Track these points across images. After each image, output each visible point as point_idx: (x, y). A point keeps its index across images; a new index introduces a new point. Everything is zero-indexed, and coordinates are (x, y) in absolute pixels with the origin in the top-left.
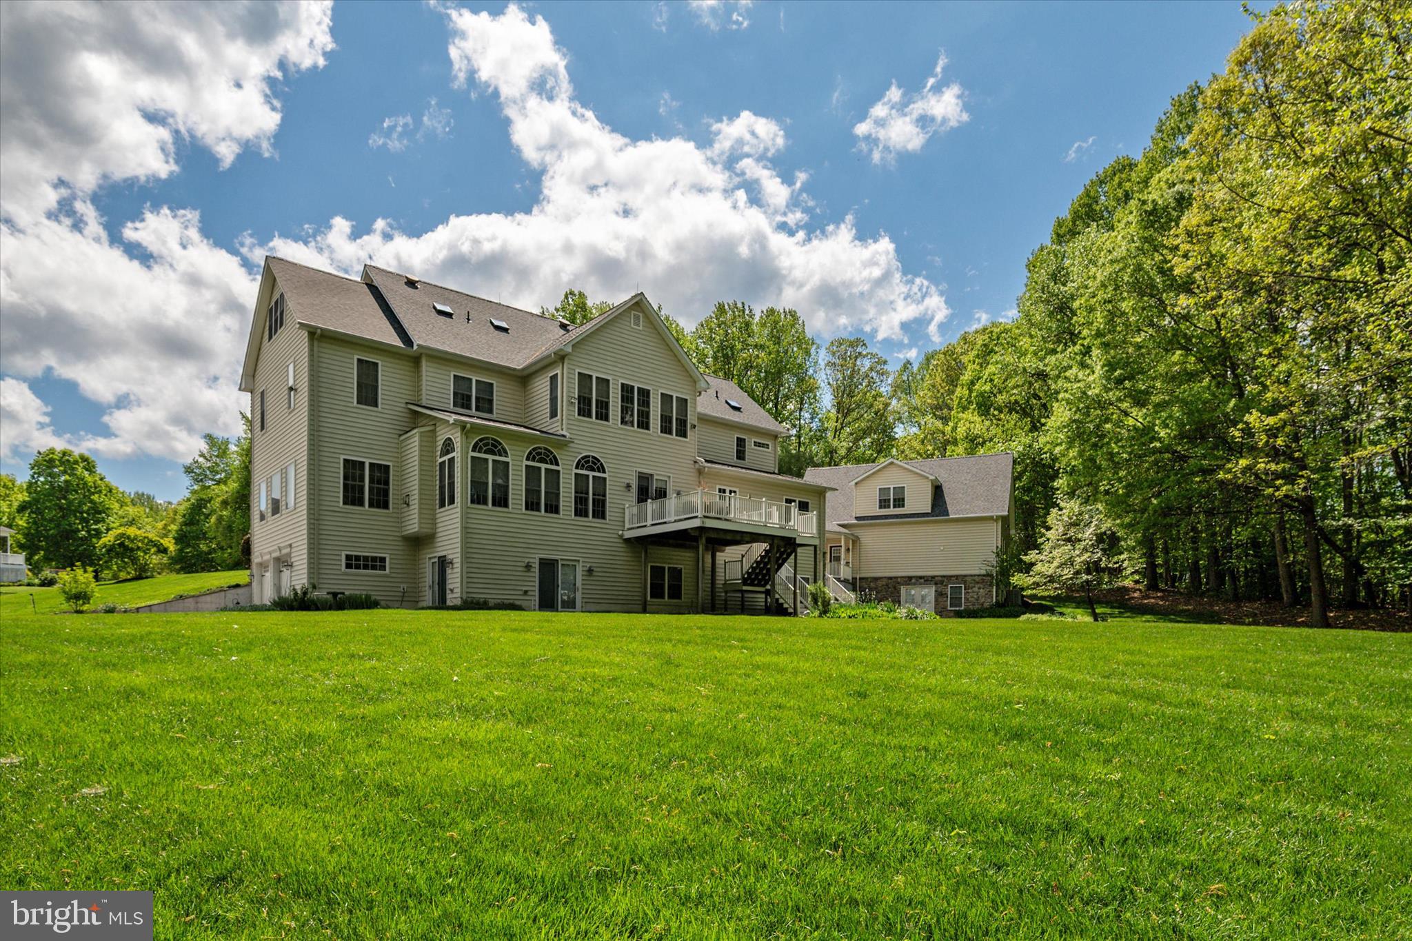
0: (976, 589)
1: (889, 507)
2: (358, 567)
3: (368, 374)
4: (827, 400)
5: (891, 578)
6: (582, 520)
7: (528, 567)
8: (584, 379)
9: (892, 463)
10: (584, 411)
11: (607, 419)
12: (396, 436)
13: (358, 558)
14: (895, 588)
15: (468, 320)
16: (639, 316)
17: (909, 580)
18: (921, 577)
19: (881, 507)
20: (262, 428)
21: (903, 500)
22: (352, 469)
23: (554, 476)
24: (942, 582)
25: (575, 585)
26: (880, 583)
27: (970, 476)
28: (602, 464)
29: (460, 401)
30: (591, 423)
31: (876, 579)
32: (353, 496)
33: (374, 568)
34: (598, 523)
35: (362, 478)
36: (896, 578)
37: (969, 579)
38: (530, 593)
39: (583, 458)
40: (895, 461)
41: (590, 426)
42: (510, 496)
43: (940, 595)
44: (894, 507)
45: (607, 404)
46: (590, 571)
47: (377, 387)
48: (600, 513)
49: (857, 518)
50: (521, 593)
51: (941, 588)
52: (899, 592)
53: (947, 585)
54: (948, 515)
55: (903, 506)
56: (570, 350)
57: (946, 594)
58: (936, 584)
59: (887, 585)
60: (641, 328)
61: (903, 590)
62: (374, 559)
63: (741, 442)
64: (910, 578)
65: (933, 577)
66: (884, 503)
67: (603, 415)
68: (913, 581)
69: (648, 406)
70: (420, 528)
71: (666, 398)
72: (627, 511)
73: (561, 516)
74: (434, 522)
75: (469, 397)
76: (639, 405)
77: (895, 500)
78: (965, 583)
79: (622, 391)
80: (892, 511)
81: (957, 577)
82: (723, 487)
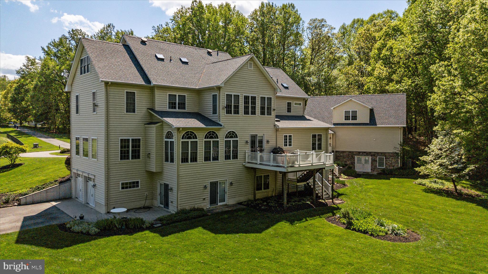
0: (390, 159)
1: (349, 120)
2: (127, 188)
3: (131, 97)
4: (306, 44)
5: (350, 152)
6: (228, 161)
7: (205, 187)
8: (229, 97)
9: (351, 100)
10: (229, 112)
11: (238, 113)
12: (143, 125)
13: (127, 184)
14: (352, 156)
15: (171, 60)
16: (251, 63)
17: (359, 153)
18: (364, 152)
19: (345, 119)
20: (77, 112)
21: (356, 116)
22: (124, 143)
23: (216, 144)
24: (374, 155)
25: (225, 191)
26: (345, 154)
27: (386, 105)
28: (236, 134)
29: (171, 105)
30: (231, 116)
31: (343, 152)
32: (124, 156)
33: (134, 187)
34: (235, 161)
35: (128, 147)
36: (353, 152)
37: (387, 154)
38: (206, 199)
39: (228, 133)
40: (353, 99)
41: (231, 118)
42: (198, 156)
43: (373, 161)
44: (352, 120)
45: (238, 106)
46: (231, 184)
47: (134, 103)
48: (235, 157)
49: (334, 124)
50: (202, 200)
51: (374, 157)
52: (354, 158)
53: (377, 157)
54: (376, 125)
55: (356, 119)
56: (223, 85)
57: (377, 160)
58: (372, 156)
59: (348, 155)
60: (252, 69)
61: (356, 157)
62: (134, 183)
63: (289, 104)
64: (359, 152)
65: (370, 153)
66: (347, 118)
67: (237, 112)
68: (361, 154)
69: (255, 104)
70: (156, 170)
71: (263, 99)
72: (247, 154)
73: (219, 161)
74: (162, 168)
75: (175, 103)
76: (251, 104)
77: (352, 117)
78: (385, 156)
79: (245, 99)
80: (351, 121)
81: (382, 153)
82: (286, 135)
